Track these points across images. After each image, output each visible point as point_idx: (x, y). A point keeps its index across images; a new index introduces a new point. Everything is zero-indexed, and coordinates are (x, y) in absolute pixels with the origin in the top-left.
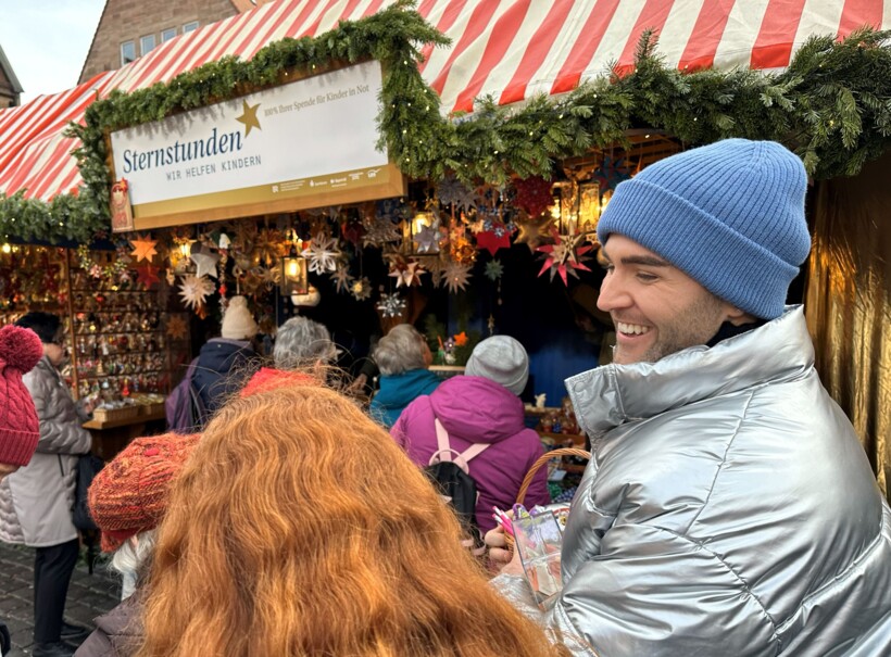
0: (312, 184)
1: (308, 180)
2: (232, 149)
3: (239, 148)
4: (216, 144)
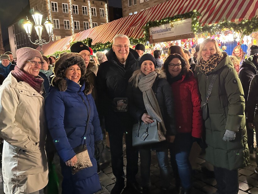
1: (181, 35)
3: (170, 30)
4: (167, 30)
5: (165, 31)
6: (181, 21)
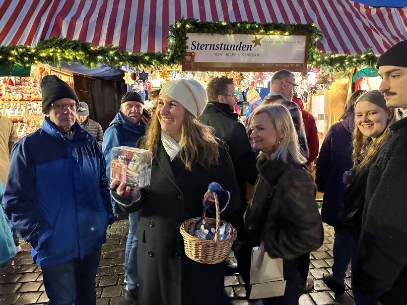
1: (276, 64)
2: (247, 50)
3: (250, 50)
4: (241, 47)
5: (237, 50)
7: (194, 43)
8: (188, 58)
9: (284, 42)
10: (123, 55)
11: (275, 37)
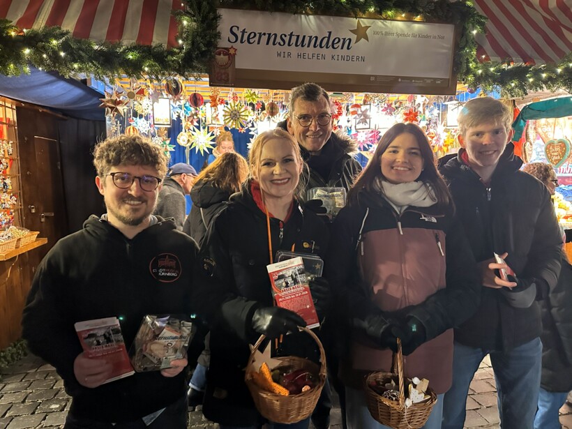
0: (400, 80)
1: (398, 77)
2: (342, 48)
3: (348, 48)
4: (329, 42)
5: (321, 47)
6: (409, 27)
7: (235, 30)
8: (222, 59)
9: (414, 36)
10: (80, 49)
11: (398, 25)
